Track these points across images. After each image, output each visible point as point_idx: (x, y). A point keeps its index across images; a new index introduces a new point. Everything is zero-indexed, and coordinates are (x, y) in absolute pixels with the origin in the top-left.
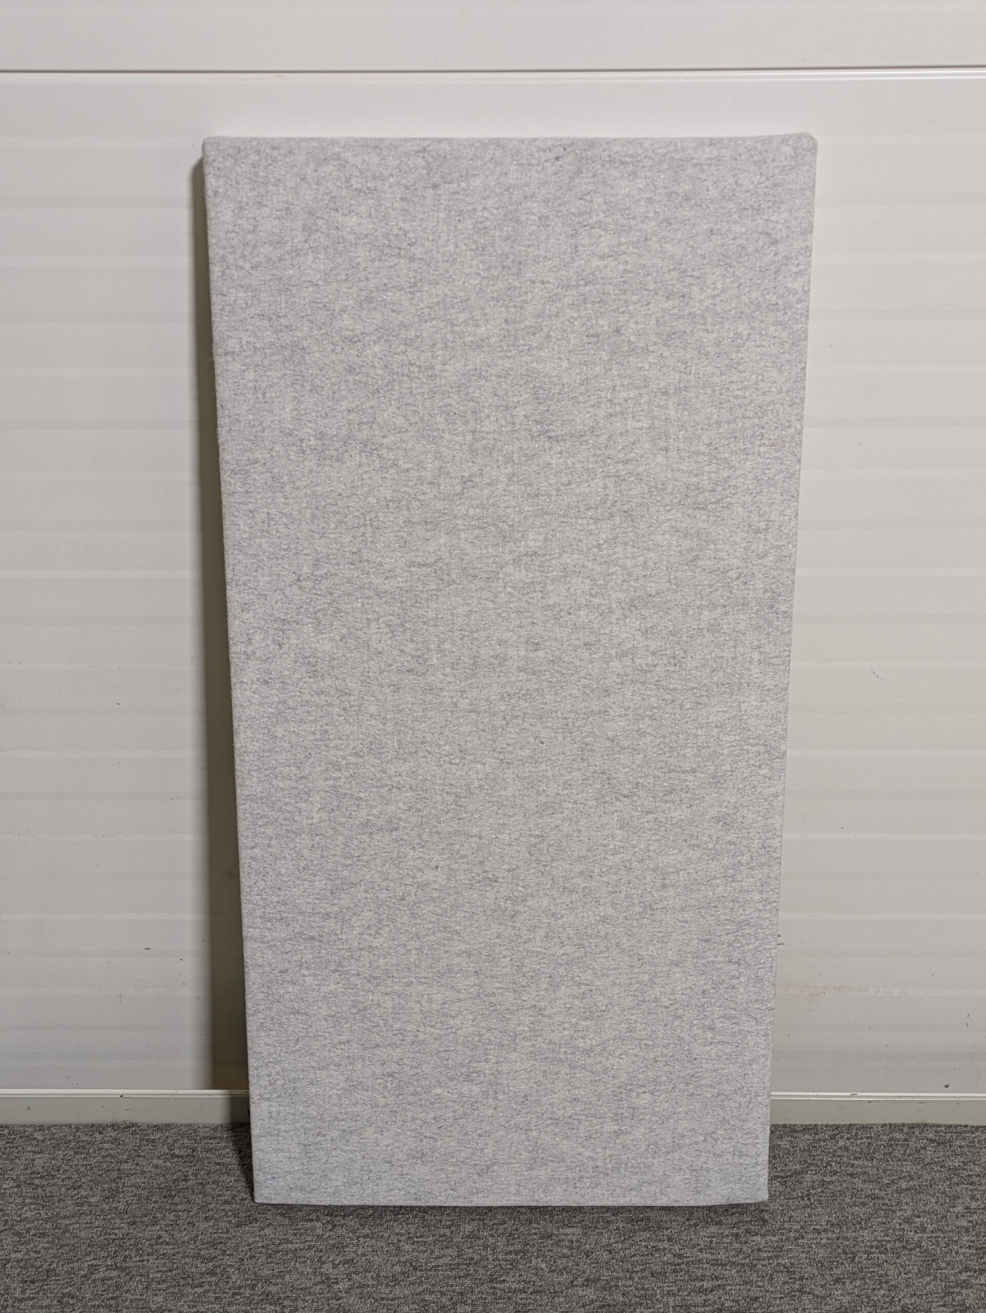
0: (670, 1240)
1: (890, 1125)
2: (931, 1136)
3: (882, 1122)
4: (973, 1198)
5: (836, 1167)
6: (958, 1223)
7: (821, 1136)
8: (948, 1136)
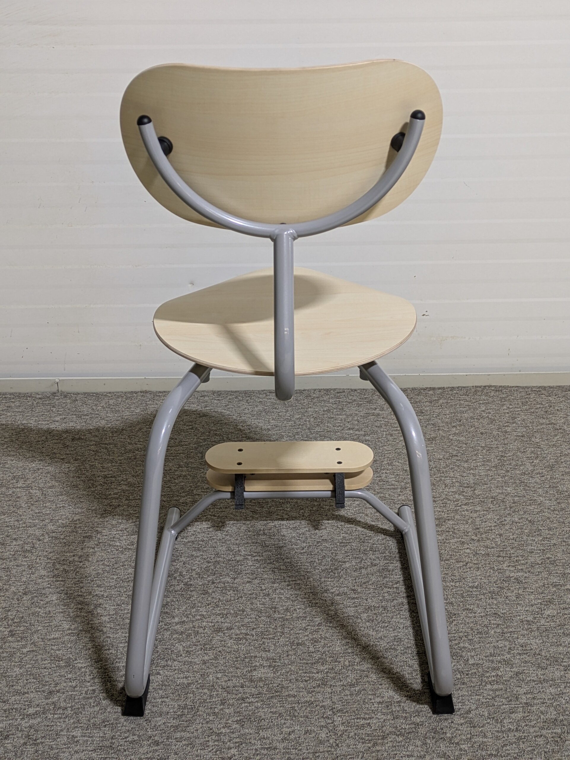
0: (383, 418)
1: (476, 386)
2: (493, 389)
3: (472, 385)
4: (510, 405)
5: (453, 398)
6: (504, 411)
7: (446, 390)
8: (500, 389)
